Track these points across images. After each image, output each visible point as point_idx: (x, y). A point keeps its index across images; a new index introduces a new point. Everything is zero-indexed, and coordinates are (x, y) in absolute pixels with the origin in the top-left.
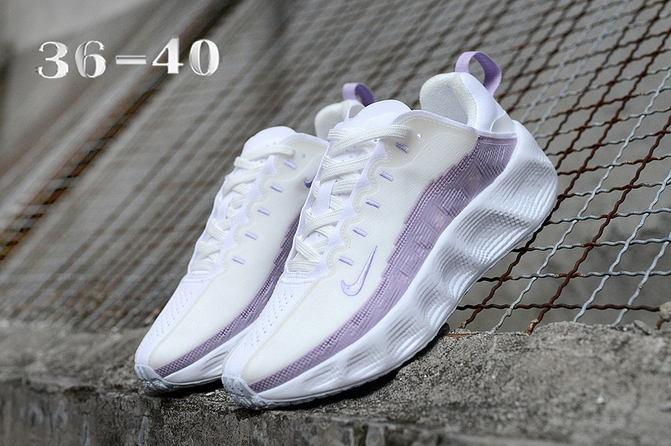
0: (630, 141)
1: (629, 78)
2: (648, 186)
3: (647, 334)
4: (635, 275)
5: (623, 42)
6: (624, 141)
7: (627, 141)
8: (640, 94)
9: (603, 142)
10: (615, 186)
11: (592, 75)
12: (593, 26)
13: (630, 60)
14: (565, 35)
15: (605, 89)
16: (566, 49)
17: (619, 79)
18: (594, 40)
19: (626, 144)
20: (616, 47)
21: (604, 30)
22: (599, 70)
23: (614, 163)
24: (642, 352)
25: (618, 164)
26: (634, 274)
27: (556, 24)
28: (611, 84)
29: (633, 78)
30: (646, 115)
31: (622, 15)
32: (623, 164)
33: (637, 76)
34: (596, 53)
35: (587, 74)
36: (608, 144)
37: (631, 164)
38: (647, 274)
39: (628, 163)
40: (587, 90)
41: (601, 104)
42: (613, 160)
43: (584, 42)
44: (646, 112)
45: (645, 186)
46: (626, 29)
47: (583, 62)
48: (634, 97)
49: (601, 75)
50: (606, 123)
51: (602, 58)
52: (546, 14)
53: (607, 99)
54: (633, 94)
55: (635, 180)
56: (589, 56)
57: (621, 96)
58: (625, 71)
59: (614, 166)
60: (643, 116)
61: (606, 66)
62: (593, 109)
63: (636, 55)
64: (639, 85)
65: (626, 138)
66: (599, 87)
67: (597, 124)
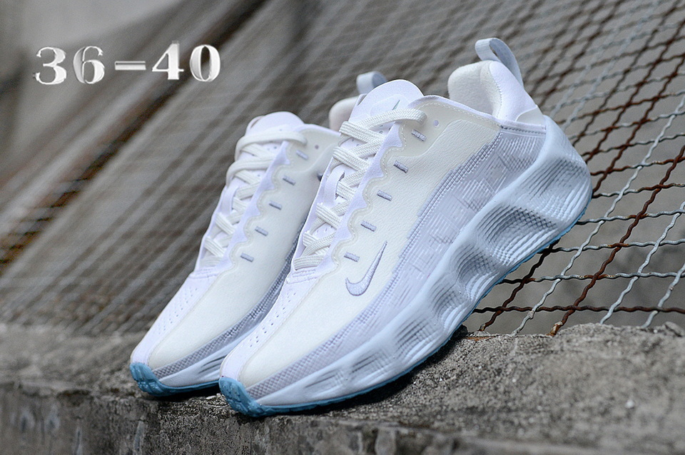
0: (659, 141)
1: (659, 78)
2: (679, 186)
3: (679, 336)
4: (665, 277)
5: (652, 44)
6: (654, 142)
7: (657, 141)
8: (670, 95)
9: (632, 143)
10: (644, 186)
11: (620, 77)
12: (621, 29)
13: (659, 61)
14: (592, 38)
15: (633, 90)
16: (593, 52)
17: (648, 80)
18: (621, 43)
19: (655, 144)
20: (645, 49)
21: (632, 32)
22: (627, 72)
23: (643, 163)
24: (675, 354)
25: (647, 164)
26: (664, 275)
27: (582, 27)
28: (640, 85)
29: (662, 79)
30: (676, 115)
31: (651, 18)
32: (652, 164)
33: (667, 77)
34: (624, 55)
35: (614, 75)
36: (636, 144)
37: (661, 164)
38: (678, 275)
39: (658, 163)
40: (614, 91)
41: (629, 104)
42: (642, 160)
43: (611, 45)
44: (676, 112)
45: (676, 185)
46: (655, 31)
47: (610, 64)
48: (664, 97)
49: (629, 76)
50: (634, 124)
51: (630, 60)
52: (572, 18)
53: (636, 99)
54: (664, 94)
55: (665, 180)
56: (616, 58)
57: (651, 97)
58: (654, 73)
59: (643, 166)
60: (673, 116)
61: (634, 67)
62: (621, 110)
63: (666, 56)
64: (669, 86)
65: (655, 138)
66: (627, 88)
67: (625, 124)
